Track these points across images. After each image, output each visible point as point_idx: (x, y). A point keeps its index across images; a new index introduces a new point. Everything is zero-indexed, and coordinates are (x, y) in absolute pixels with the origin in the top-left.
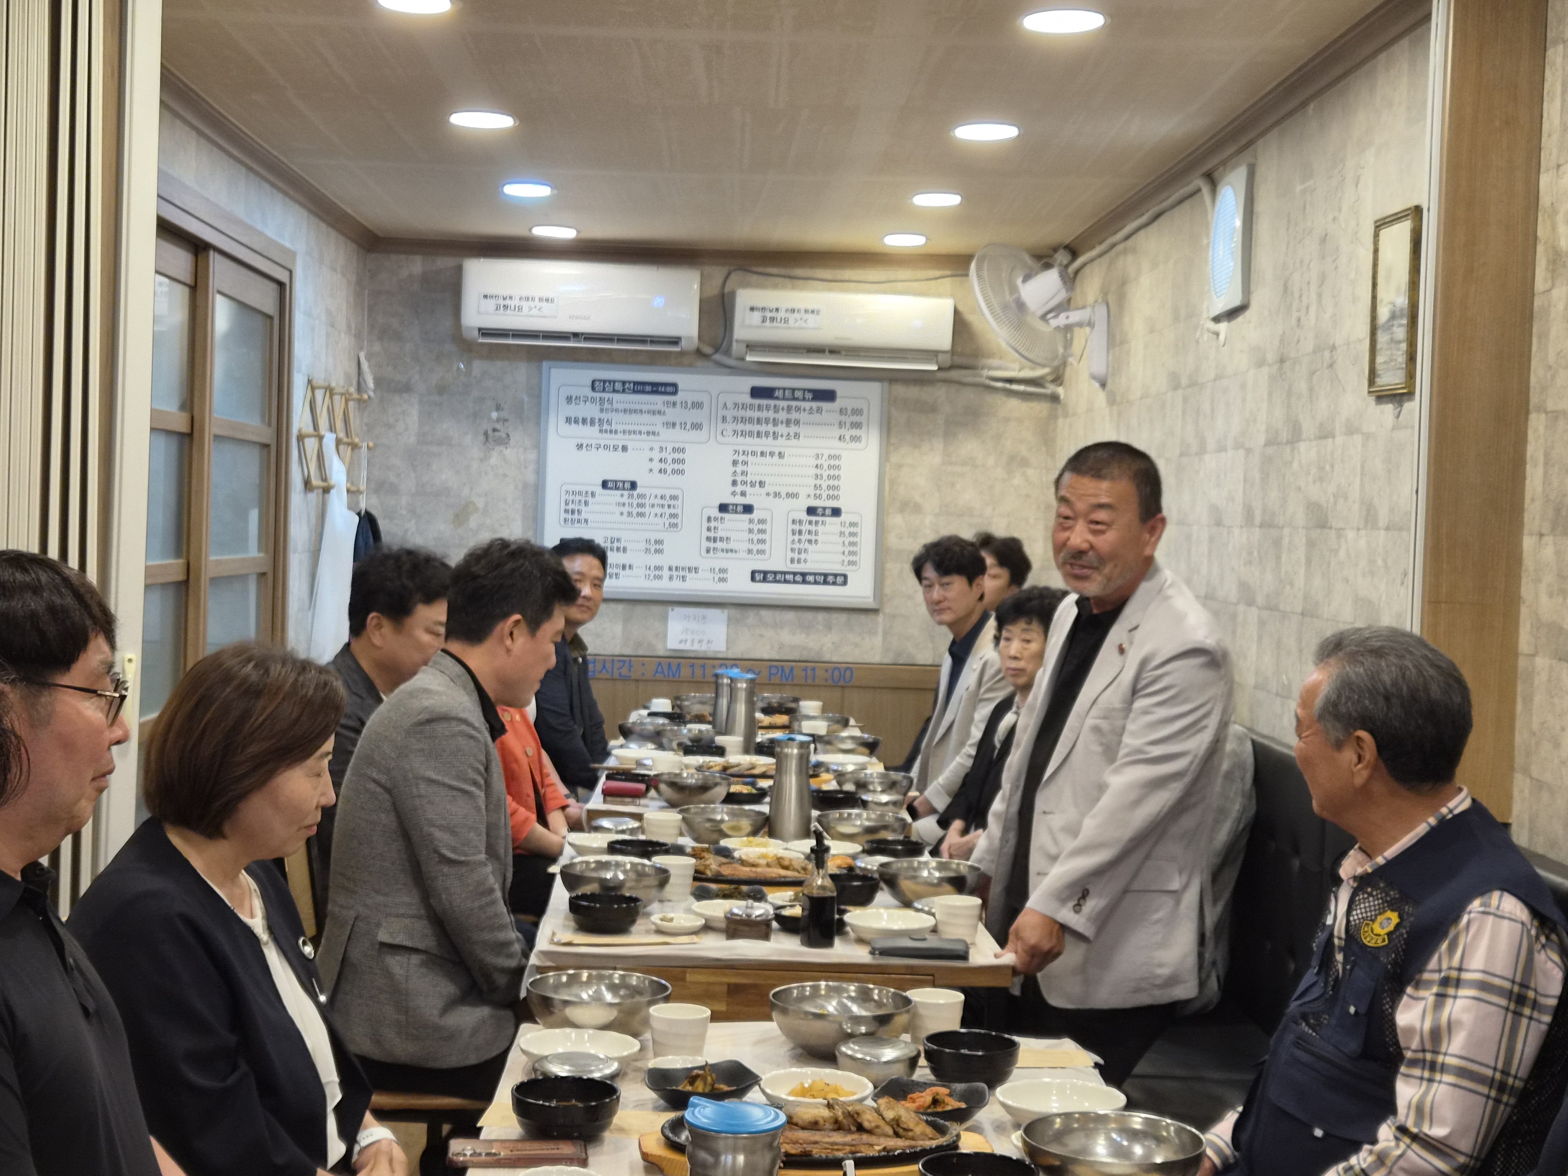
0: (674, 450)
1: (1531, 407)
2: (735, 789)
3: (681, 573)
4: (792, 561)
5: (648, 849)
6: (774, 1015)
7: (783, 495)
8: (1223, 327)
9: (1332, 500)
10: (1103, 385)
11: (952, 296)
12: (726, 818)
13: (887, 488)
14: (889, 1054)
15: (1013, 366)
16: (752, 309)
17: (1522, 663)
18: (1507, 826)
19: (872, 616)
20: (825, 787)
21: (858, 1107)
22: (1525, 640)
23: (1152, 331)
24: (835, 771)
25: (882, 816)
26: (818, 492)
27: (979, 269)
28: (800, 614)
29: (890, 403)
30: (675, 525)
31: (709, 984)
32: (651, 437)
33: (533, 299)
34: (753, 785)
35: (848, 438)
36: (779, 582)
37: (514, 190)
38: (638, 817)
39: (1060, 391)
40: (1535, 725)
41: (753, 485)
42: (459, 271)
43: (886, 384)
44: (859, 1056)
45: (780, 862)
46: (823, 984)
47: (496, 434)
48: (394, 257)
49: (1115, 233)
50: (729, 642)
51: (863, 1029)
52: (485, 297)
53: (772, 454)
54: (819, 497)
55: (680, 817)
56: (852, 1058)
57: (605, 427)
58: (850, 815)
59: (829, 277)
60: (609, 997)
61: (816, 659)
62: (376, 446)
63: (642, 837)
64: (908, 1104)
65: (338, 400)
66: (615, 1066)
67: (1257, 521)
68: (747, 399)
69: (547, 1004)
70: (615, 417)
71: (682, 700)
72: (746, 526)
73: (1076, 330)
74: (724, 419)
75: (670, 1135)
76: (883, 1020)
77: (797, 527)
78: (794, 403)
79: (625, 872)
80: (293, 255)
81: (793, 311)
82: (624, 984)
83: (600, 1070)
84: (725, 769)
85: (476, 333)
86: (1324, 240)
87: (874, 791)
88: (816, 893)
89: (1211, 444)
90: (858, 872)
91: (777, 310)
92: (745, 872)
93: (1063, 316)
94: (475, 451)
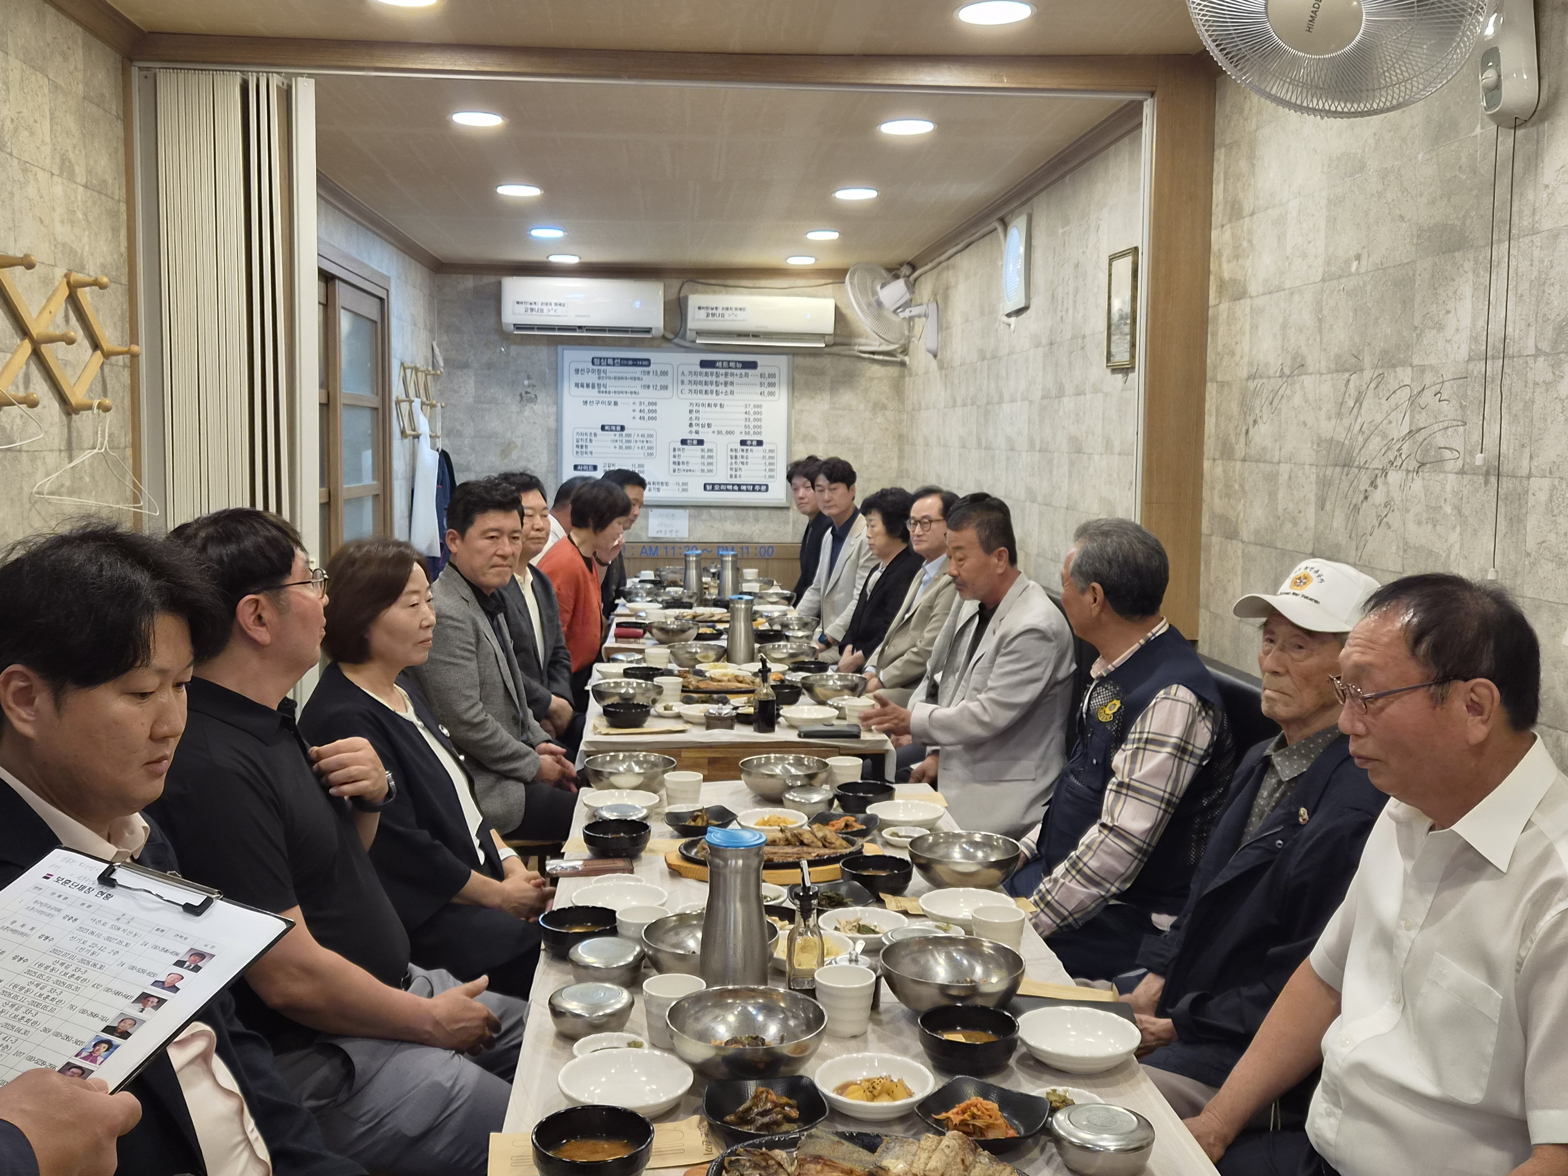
0: (650, 404)
1: (1208, 378)
2: (702, 630)
3: (657, 486)
4: (731, 476)
5: (649, 674)
6: (742, 776)
7: (724, 432)
8: (1013, 320)
9: (1084, 435)
10: (935, 356)
11: (833, 297)
12: (699, 651)
13: (793, 426)
14: (816, 798)
15: (875, 343)
16: (699, 308)
17: (1204, 540)
18: (1194, 643)
19: (785, 512)
20: (761, 628)
21: (800, 831)
22: (1205, 525)
23: (967, 321)
24: (767, 617)
25: (800, 646)
26: (747, 430)
27: (851, 278)
28: (737, 511)
29: (793, 369)
30: (652, 454)
31: (696, 758)
32: (634, 395)
33: (551, 304)
34: (713, 627)
35: (766, 393)
36: (723, 490)
37: (538, 233)
38: (641, 651)
39: (907, 359)
40: (1212, 579)
41: (703, 426)
42: (499, 284)
43: (791, 357)
44: (797, 799)
45: (737, 679)
46: (772, 756)
47: (528, 395)
48: (454, 276)
49: (941, 255)
50: (690, 531)
51: (799, 783)
52: (518, 303)
53: (715, 405)
54: (749, 433)
55: (669, 651)
56: (793, 801)
57: (602, 389)
58: (779, 646)
59: (751, 285)
60: (637, 769)
61: (748, 541)
62: (446, 405)
63: (644, 665)
64: (830, 828)
65: (421, 377)
66: (645, 812)
67: (1038, 448)
68: (698, 369)
69: (598, 774)
70: (609, 382)
71: (661, 571)
72: (700, 454)
73: (917, 319)
74: (683, 382)
75: (685, 852)
76: (811, 777)
77: (734, 454)
78: (729, 371)
79: (633, 688)
80: (388, 279)
81: (727, 309)
82: (646, 761)
83: (636, 815)
84: (694, 617)
85: (512, 327)
86: (1077, 266)
87: (794, 629)
88: (763, 698)
89: (1007, 397)
90: (787, 683)
91: (716, 308)
92: (714, 686)
93: (908, 310)
94: (514, 408)
